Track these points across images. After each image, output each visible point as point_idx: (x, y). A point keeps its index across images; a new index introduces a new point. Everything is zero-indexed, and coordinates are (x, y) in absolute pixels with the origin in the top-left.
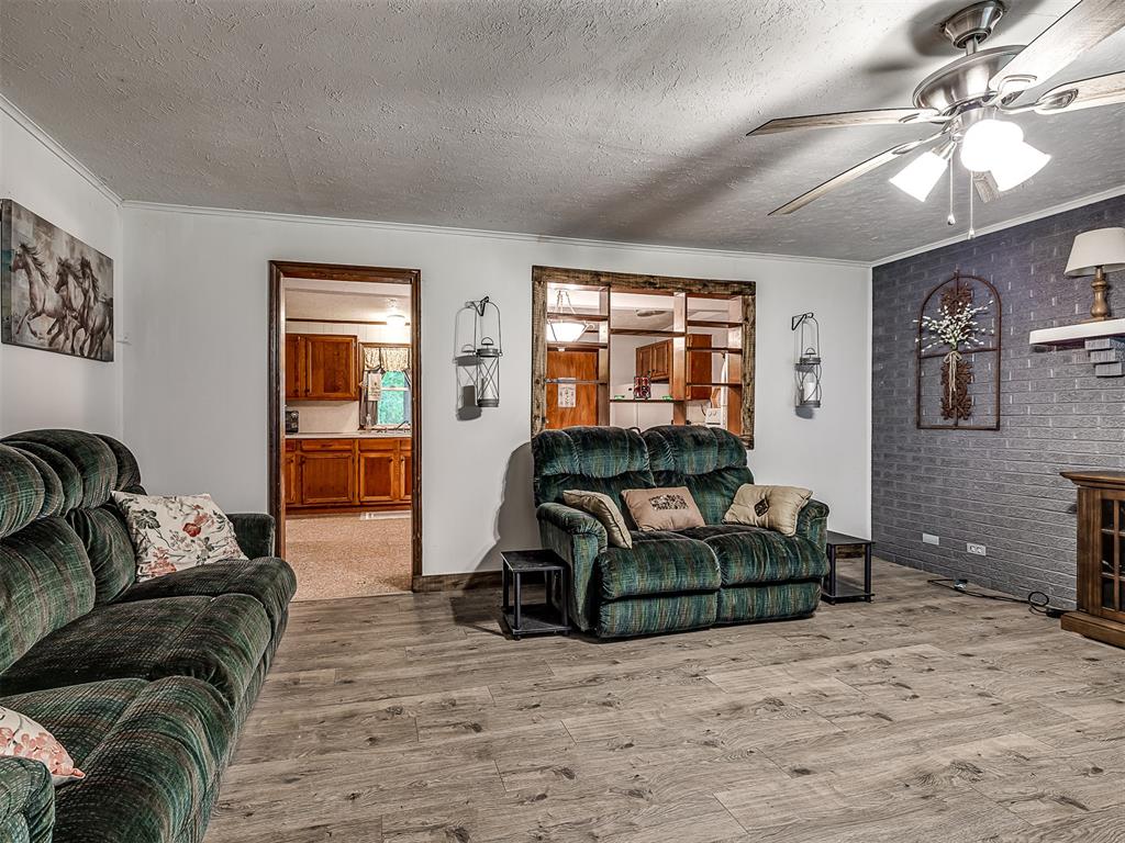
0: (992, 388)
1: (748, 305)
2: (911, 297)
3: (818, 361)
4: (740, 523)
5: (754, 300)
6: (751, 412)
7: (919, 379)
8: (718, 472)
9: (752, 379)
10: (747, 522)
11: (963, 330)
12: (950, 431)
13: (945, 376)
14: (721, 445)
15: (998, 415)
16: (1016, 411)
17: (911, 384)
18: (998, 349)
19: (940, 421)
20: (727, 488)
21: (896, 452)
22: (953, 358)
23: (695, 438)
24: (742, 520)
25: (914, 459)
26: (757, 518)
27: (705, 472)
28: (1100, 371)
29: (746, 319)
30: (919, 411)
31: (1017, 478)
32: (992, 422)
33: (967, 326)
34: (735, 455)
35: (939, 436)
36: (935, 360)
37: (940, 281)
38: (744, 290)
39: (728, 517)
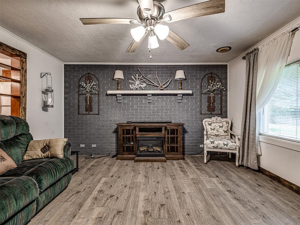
0: (97, 104)
1: (23, 62)
2: (76, 76)
3: (52, 91)
4: (34, 159)
5: (26, 61)
6: (25, 109)
7: (79, 100)
8: (16, 137)
9: (25, 94)
10: (38, 157)
11: (91, 88)
12: (87, 115)
13: (86, 100)
14: (17, 124)
15: (99, 111)
16: (102, 110)
17: (76, 101)
18: (98, 94)
19: (84, 112)
20: (22, 144)
21: (72, 122)
22: (88, 95)
23: (3, 121)
24: (35, 157)
25: (78, 123)
26: (43, 154)
27: (9, 138)
28: (118, 101)
29: (23, 68)
30: (79, 109)
31: (103, 126)
32: (97, 113)
33: (92, 87)
34: (25, 128)
35: (84, 116)
36: (83, 95)
37: (84, 74)
38: (21, 55)
39: (26, 158)
